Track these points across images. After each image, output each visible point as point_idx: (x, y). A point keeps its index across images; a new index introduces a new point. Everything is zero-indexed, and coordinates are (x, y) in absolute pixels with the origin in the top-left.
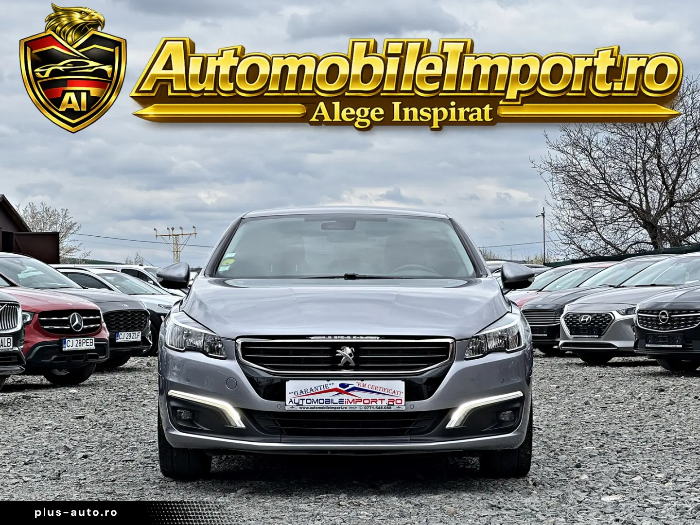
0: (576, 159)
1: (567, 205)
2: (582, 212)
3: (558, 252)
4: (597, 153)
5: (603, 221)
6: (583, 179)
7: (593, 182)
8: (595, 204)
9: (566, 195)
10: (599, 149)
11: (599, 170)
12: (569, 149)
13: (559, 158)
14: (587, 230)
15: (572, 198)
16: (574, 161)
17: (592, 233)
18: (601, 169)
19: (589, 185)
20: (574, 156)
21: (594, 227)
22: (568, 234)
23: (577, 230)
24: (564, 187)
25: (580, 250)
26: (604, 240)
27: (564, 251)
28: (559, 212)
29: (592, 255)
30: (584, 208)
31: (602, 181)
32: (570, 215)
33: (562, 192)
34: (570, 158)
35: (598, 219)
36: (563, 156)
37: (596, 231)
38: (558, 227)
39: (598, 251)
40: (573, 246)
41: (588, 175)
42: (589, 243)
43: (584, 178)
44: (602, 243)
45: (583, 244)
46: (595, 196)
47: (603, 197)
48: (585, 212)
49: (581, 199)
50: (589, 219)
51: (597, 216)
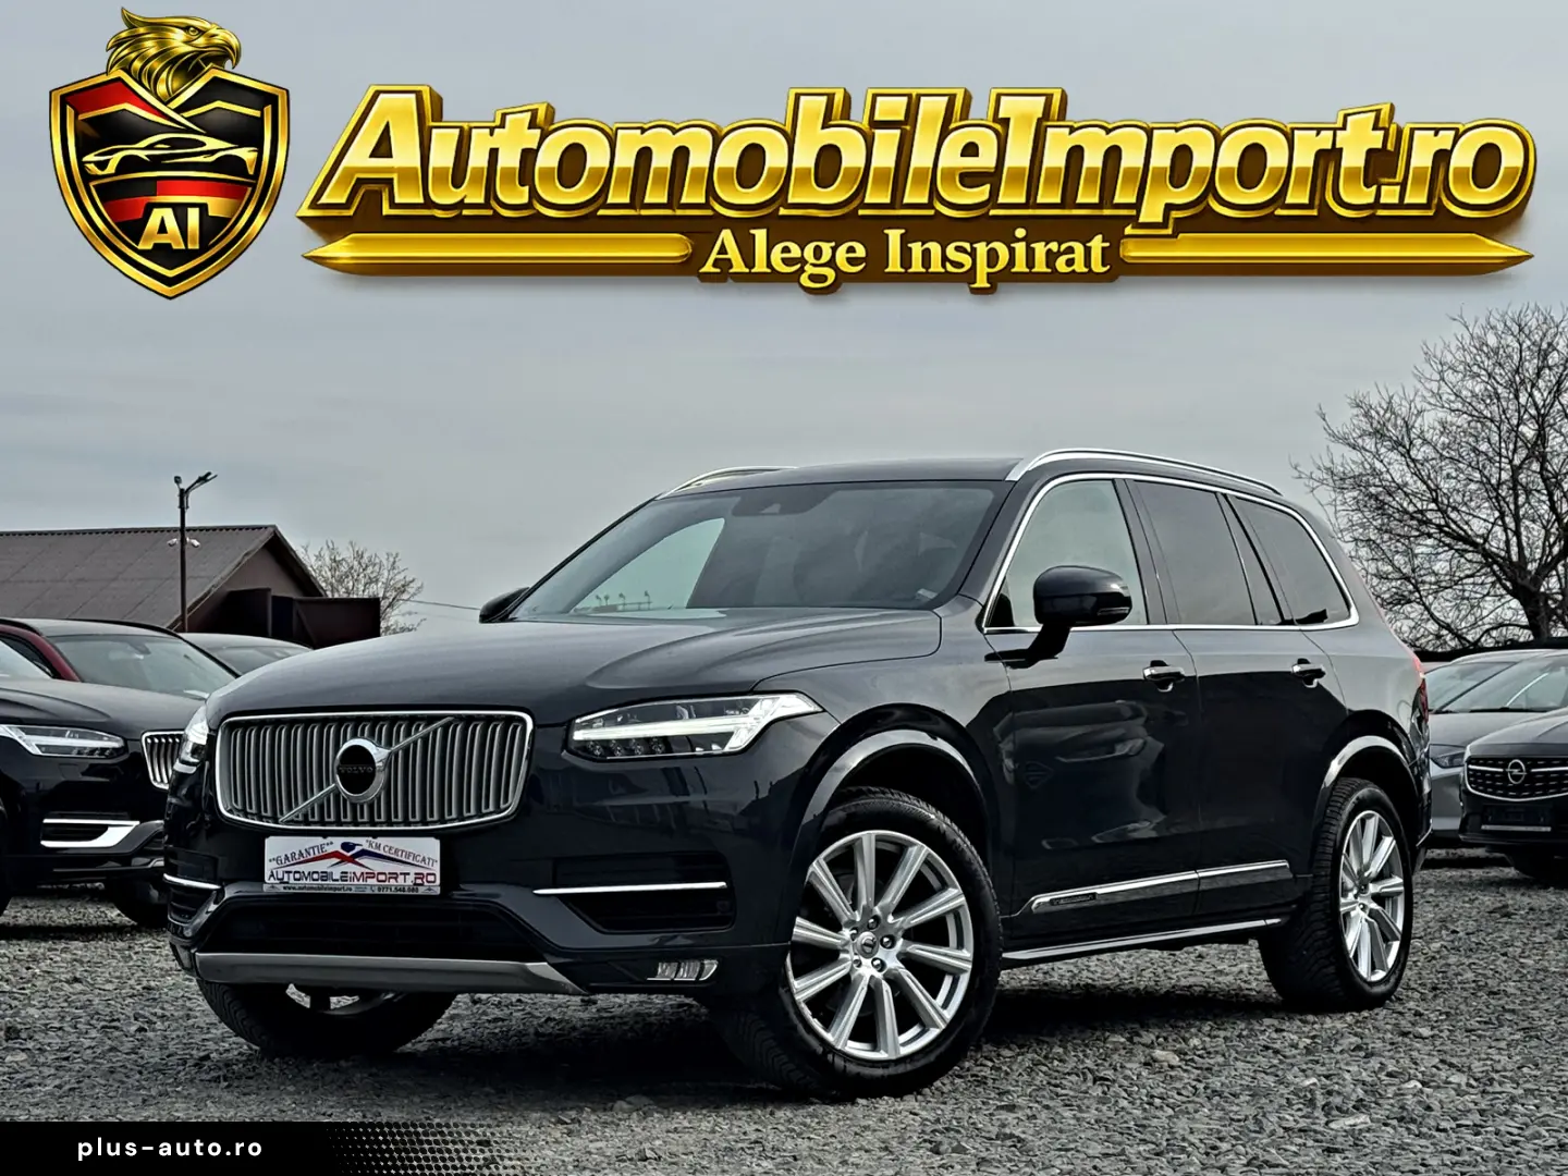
0: (1382, 461)
1: (1364, 552)
2: (1393, 565)
4: (1422, 449)
5: (1435, 584)
6: (1394, 499)
7: (1414, 505)
9: (1361, 530)
10: (1425, 442)
11: (1425, 483)
12: (1369, 443)
13: (1348, 460)
14: (1400, 600)
15: (1373, 538)
16: (1378, 465)
17: (1412, 607)
18: (1429, 482)
19: (1405, 512)
20: (1377, 455)
21: (1417, 594)
24: (1356, 517)
26: (1436, 620)
30: (1396, 557)
31: (1433, 506)
32: (1370, 571)
33: (1353, 525)
34: (1369, 460)
35: (1424, 578)
36: (1356, 456)
41: (1406, 494)
43: (1397, 499)
44: (1432, 627)
46: (1417, 533)
47: (1435, 536)
48: (1398, 565)
49: (1391, 539)
50: (1407, 578)
51: (1422, 572)
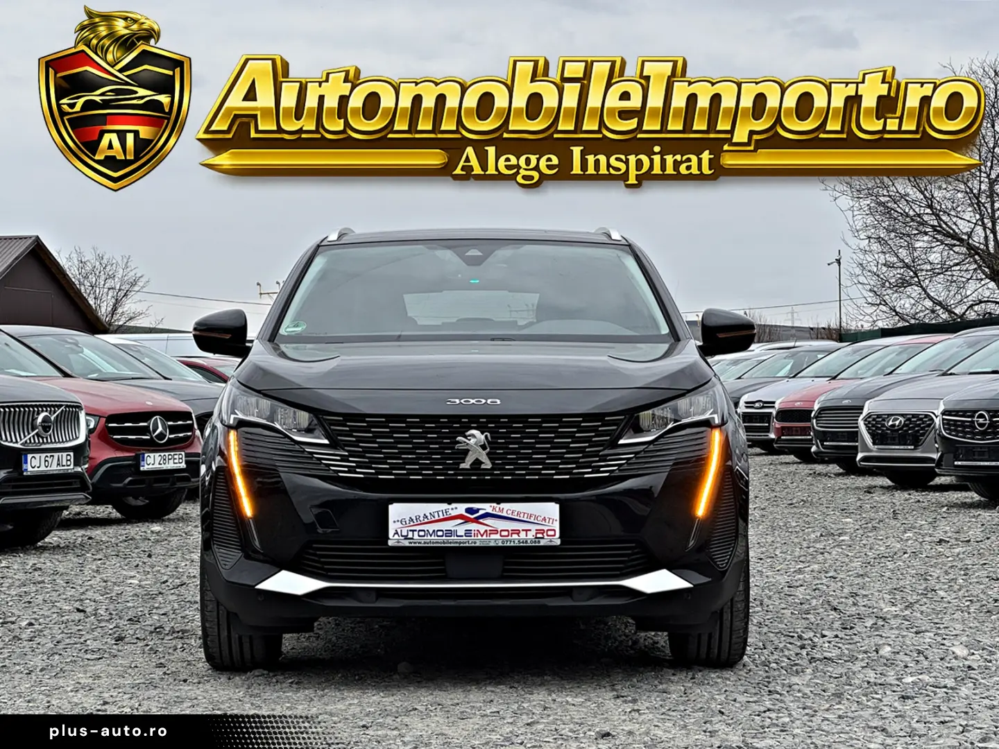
1: (876, 247)
2: (898, 257)
3: (861, 317)
5: (930, 270)
6: (899, 206)
7: (914, 210)
8: (918, 245)
9: (873, 231)
11: (923, 194)
14: (903, 283)
15: (882, 236)
17: (912, 288)
18: (926, 192)
19: (907, 216)
21: (916, 279)
22: (875, 289)
23: (890, 283)
24: (870, 220)
25: (894, 314)
26: (931, 299)
27: (870, 315)
28: (862, 257)
29: (913, 321)
30: (900, 250)
31: (928, 211)
32: (880, 261)
33: (867, 226)
35: (922, 266)
37: (919, 284)
38: (862, 279)
39: (921, 314)
40: (884, 308)
41: (907, 200)
42: (908, 303)
43: (901, 206)
44: (928, 303)
45: (899, 305)
46: (917, 232)
47: (930, 233)
48: (901, 257)
49: (895, 236)
50: (907, 266)
51: (920, 262)
